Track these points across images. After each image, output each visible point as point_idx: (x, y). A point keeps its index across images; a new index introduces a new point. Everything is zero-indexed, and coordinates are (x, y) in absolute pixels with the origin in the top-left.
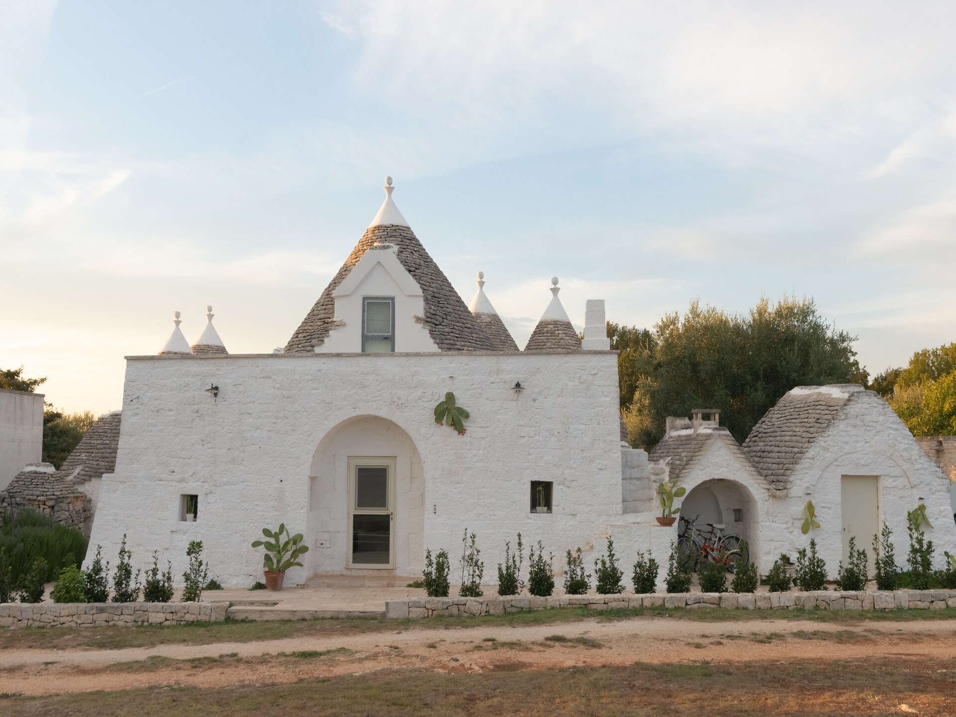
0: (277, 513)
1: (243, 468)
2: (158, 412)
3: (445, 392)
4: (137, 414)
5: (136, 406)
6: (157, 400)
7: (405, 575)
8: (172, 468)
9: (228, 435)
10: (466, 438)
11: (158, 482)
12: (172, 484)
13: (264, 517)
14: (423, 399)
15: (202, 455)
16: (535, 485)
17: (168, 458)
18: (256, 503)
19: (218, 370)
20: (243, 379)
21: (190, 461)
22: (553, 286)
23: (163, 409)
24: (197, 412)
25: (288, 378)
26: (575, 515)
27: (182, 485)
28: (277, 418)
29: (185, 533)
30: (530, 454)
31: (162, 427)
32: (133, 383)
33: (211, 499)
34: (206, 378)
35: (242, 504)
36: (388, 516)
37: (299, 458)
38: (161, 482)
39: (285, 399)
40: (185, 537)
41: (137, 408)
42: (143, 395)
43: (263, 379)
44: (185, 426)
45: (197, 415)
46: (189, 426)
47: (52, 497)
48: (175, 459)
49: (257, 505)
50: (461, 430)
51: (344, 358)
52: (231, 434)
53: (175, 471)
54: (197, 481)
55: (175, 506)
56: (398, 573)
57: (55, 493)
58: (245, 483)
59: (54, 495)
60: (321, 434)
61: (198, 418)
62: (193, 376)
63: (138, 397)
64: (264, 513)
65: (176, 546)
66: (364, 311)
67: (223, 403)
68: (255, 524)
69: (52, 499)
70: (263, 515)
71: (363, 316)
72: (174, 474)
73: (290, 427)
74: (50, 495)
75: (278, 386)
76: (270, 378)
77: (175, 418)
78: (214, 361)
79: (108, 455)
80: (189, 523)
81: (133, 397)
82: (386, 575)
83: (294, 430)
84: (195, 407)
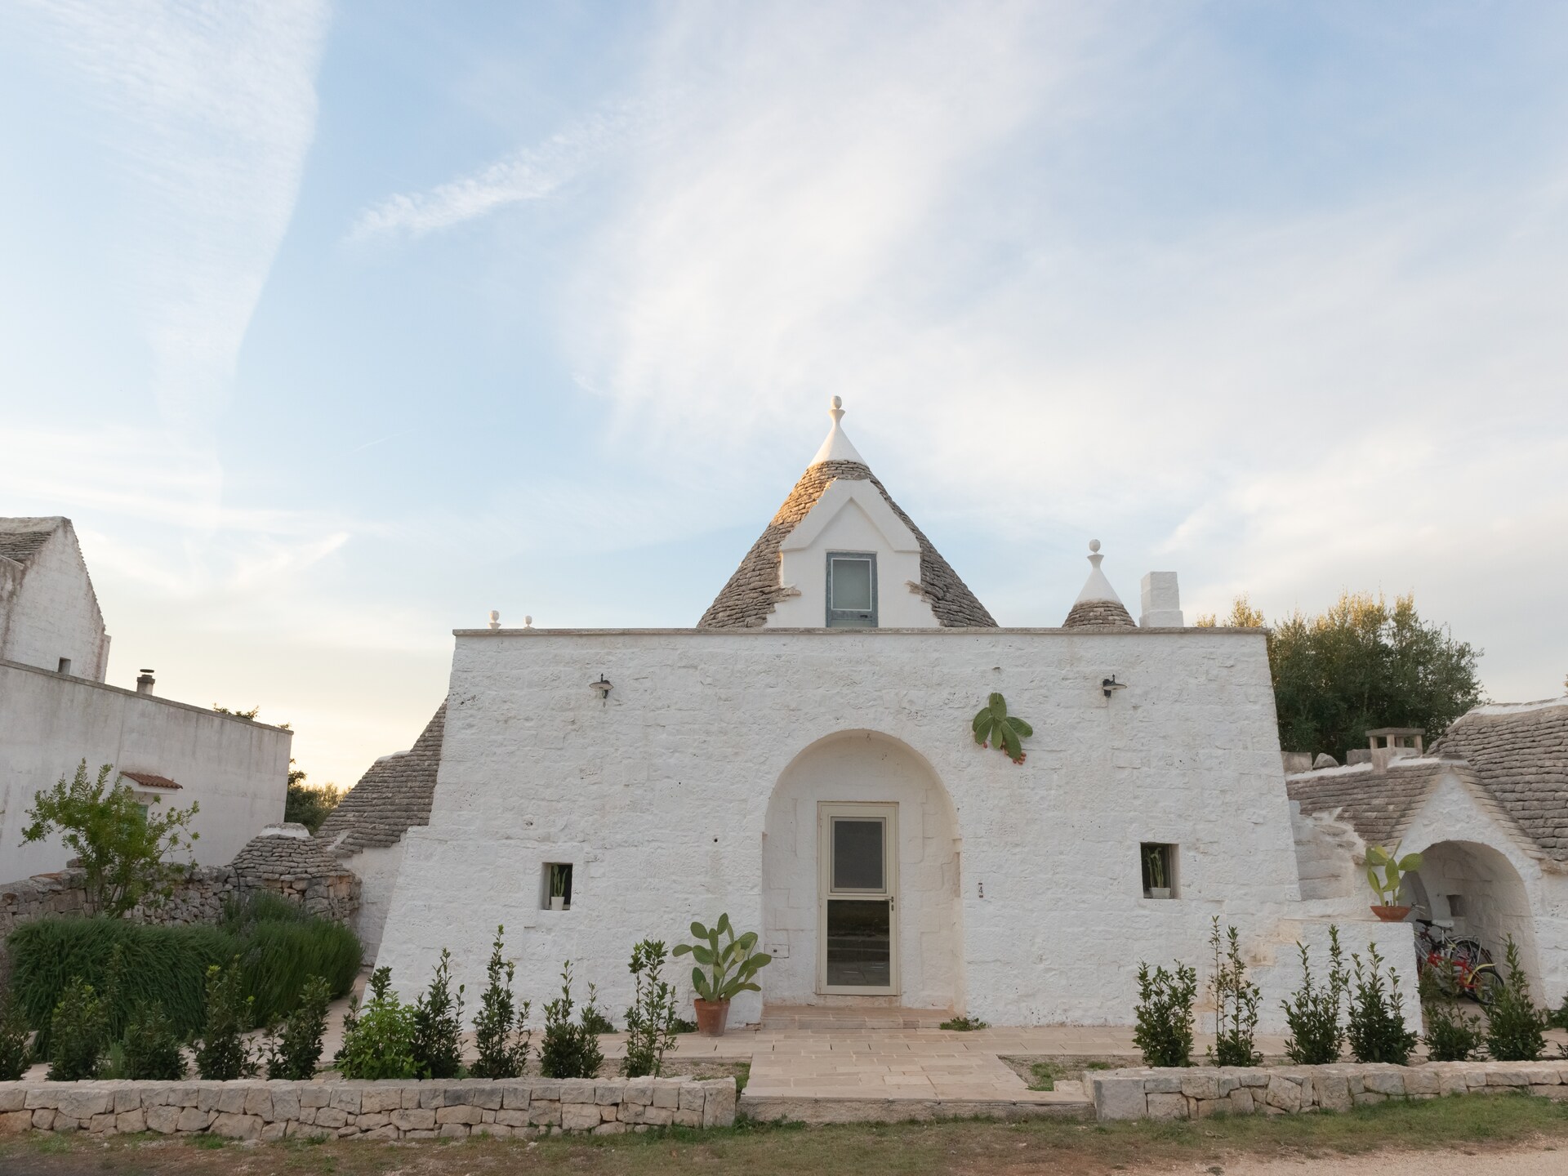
0: (710, 896)
1: (650, 818)
2: (506, 722)
3: (987, 692)
4: (470, 726)
5: (470, 712)
6: (505, 702)
7: (917, 1006)
8: (528, 817)
9: (625, 762)
10: (1026, 769)
11: (504, 841)
12: (528, 845)
13: (688, 902)
14: (951, 705)
15: (580, 794)
16: (1147, 849)
17: (523, 801)
18: (674, 877)
19: (609, 654)
20: (651, 670)
21: (560, 805)
22: (1092, 553)
23: (515, 718)
24: (573, 722)
25: (725, 668)
26: (1219, 902)
27: (546, 847)
28: (708, 733)
29: (549, 930)
30: (1135, 798)
31: (513, 748)
32: (465, 675)
33: (595, 870)
34: (588, 666)
35: (649, 880)
36: (885, 904)
37: (745, 801)
38: (509, 841)
39: (721, 703)
40: (549, 937)
41: (471, 716)
42: (482, 694)
43: (685, 670)
44: (553, 746)
45: (574, 727)
46: (559, 747)
47: (304, 875)
48: (534, 801)
49: (674, 881)
50: (1018, 757)
51: (817, 637)
52: (630, 760)
53: (534, 821)
54: (571, 839)
55: (533, 882)
56: (906, 1001)
57: (309, 870)
58: (654, 843)
59: (306, 872)
60: (782, 762)
61: (574, 733)
62: (568, 663)
63: (474, 698)
64: (688, 896)
65: (534, 954)
66: (828, 574)
67: (618, 708)
68: (672, 916)
69: (303, 879)
70: (686, 899)
71: (828, 581)
72: (531, 827)
73: (730, 749)
74: (301, 873)
75: (709, 680)
76: (696, 668)
77: (535, 733)
78: (602, 639)
79: (389, 814)
80: (556, 913)
81: (465, 696)
82: (885, 1005)
83: (736, 753)
84: (570, 715)
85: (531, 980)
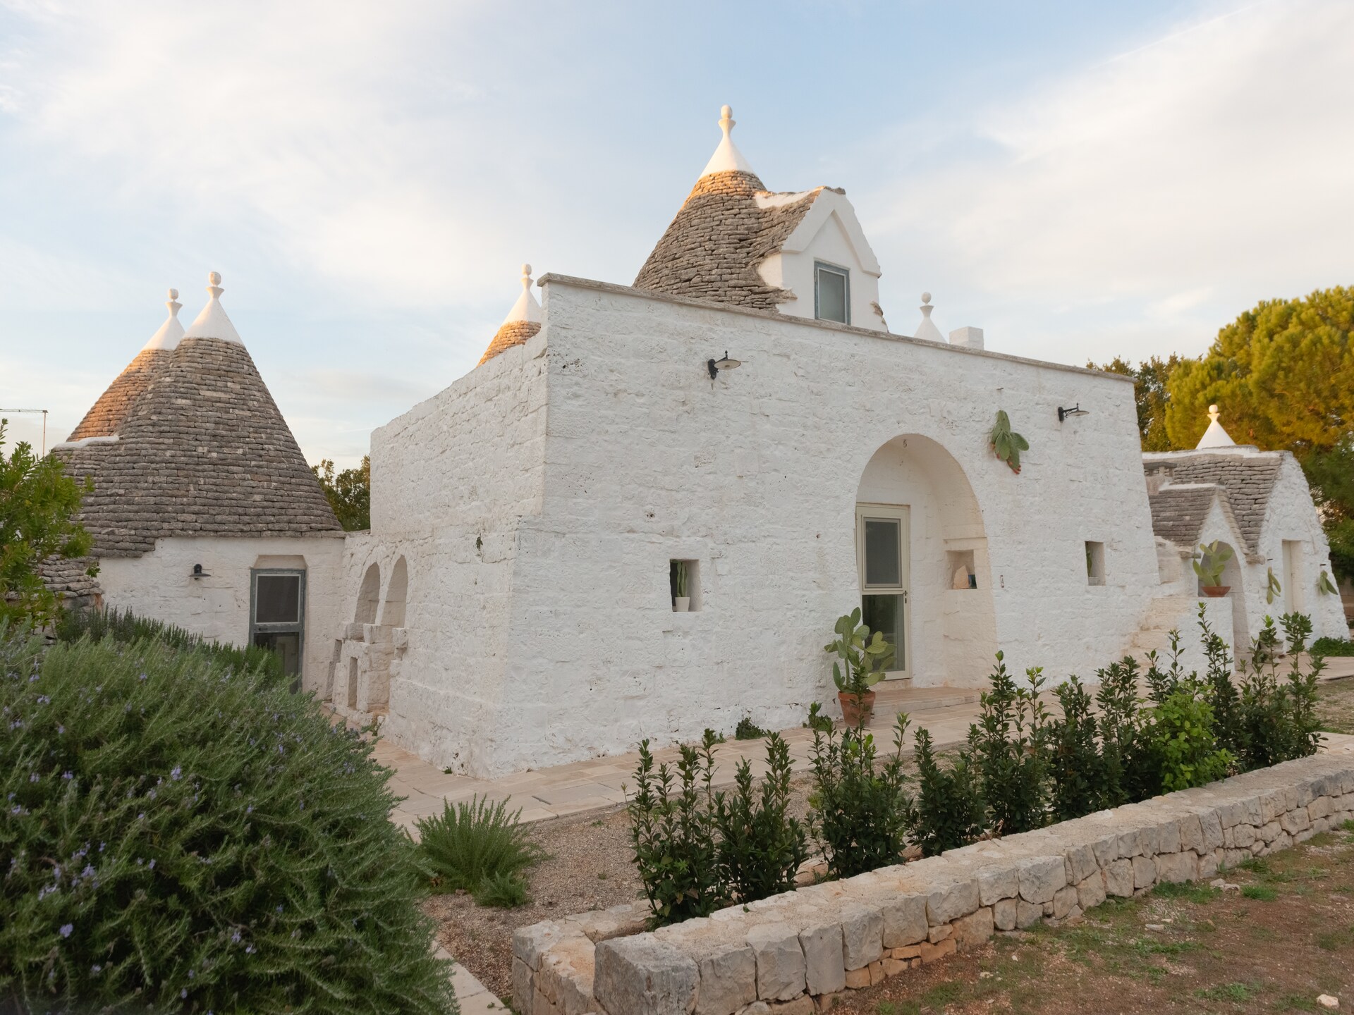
0: (821, 592)
1: (763, 512)
2: (615, 395)
3: (995, 410)
4: (576, 396)
5: (575, 379)
6: (612, 371)
8: (648, 508)
9: (738, 451)
10: (1020, 478)
11: (627, 535)
12: (654, 540)
13: (805, 598)
14: (974, 418)
15: (699, 485)
16: (1088, 544)
17: (641, 489)
18: (791, 574)
19: (711, 330)
20: (750, 353)
21: (679, 496)
23: (625, 391)
24: (684, 403)
25: (814, 361)
26: (1123, 587)
27: (670, 542)
28: (805, 427)
29: (686, 634)
30: (1081, 505)
31: (626, 427)
32: (563, 333)
33: (722, 567)
34: (693, 341)
35: (771, 577)
37: (837, 497)
38: (631, 535)
39: (813, 397)
40: (687, 641)
41: (577, 384)
42: (586, 358)
43: (779, 358)
44: (666, 428)
45: (685, 408)
46: (672, 429)
48: (653, 490)
49: (792, 578)
50: (1016, 469)
51: (879, 341)
52: (742, 450)
53: (656, 512)
54: (694, 533)
58: (769, 540)
60: (863, 461)
61: (686, 415)
62: (672, 334)
63: (577, 362)
64: (804, 592)
65: (675, 660)
66: (816, 283)
67: (725, 391)
68: (794, 612)
70: (804, 596)
71: (816, 290)
72: (652, 519)
73: (823, 445)
75: (801, 372)
76: (788, 357)
77: (647, 411)
78: (702, 312)
79: (131, 515)
80: (684, 615)
81: (567, 359)
83: (828, 449)
84: (680, 394)
85: (677, 689)
